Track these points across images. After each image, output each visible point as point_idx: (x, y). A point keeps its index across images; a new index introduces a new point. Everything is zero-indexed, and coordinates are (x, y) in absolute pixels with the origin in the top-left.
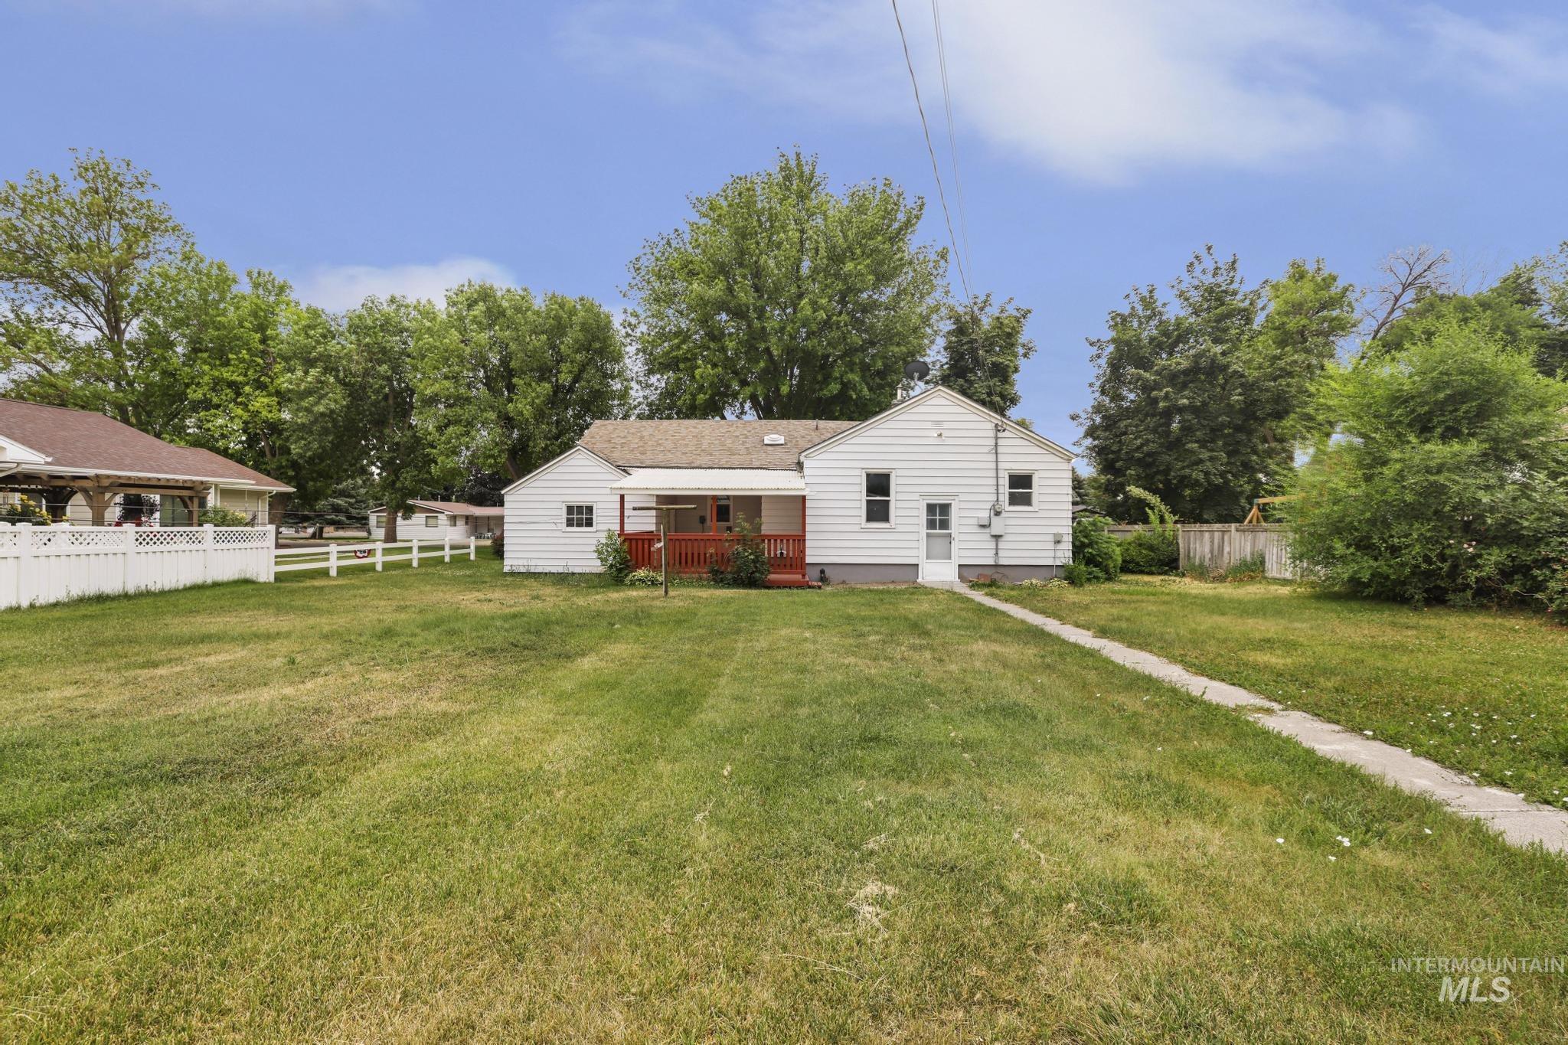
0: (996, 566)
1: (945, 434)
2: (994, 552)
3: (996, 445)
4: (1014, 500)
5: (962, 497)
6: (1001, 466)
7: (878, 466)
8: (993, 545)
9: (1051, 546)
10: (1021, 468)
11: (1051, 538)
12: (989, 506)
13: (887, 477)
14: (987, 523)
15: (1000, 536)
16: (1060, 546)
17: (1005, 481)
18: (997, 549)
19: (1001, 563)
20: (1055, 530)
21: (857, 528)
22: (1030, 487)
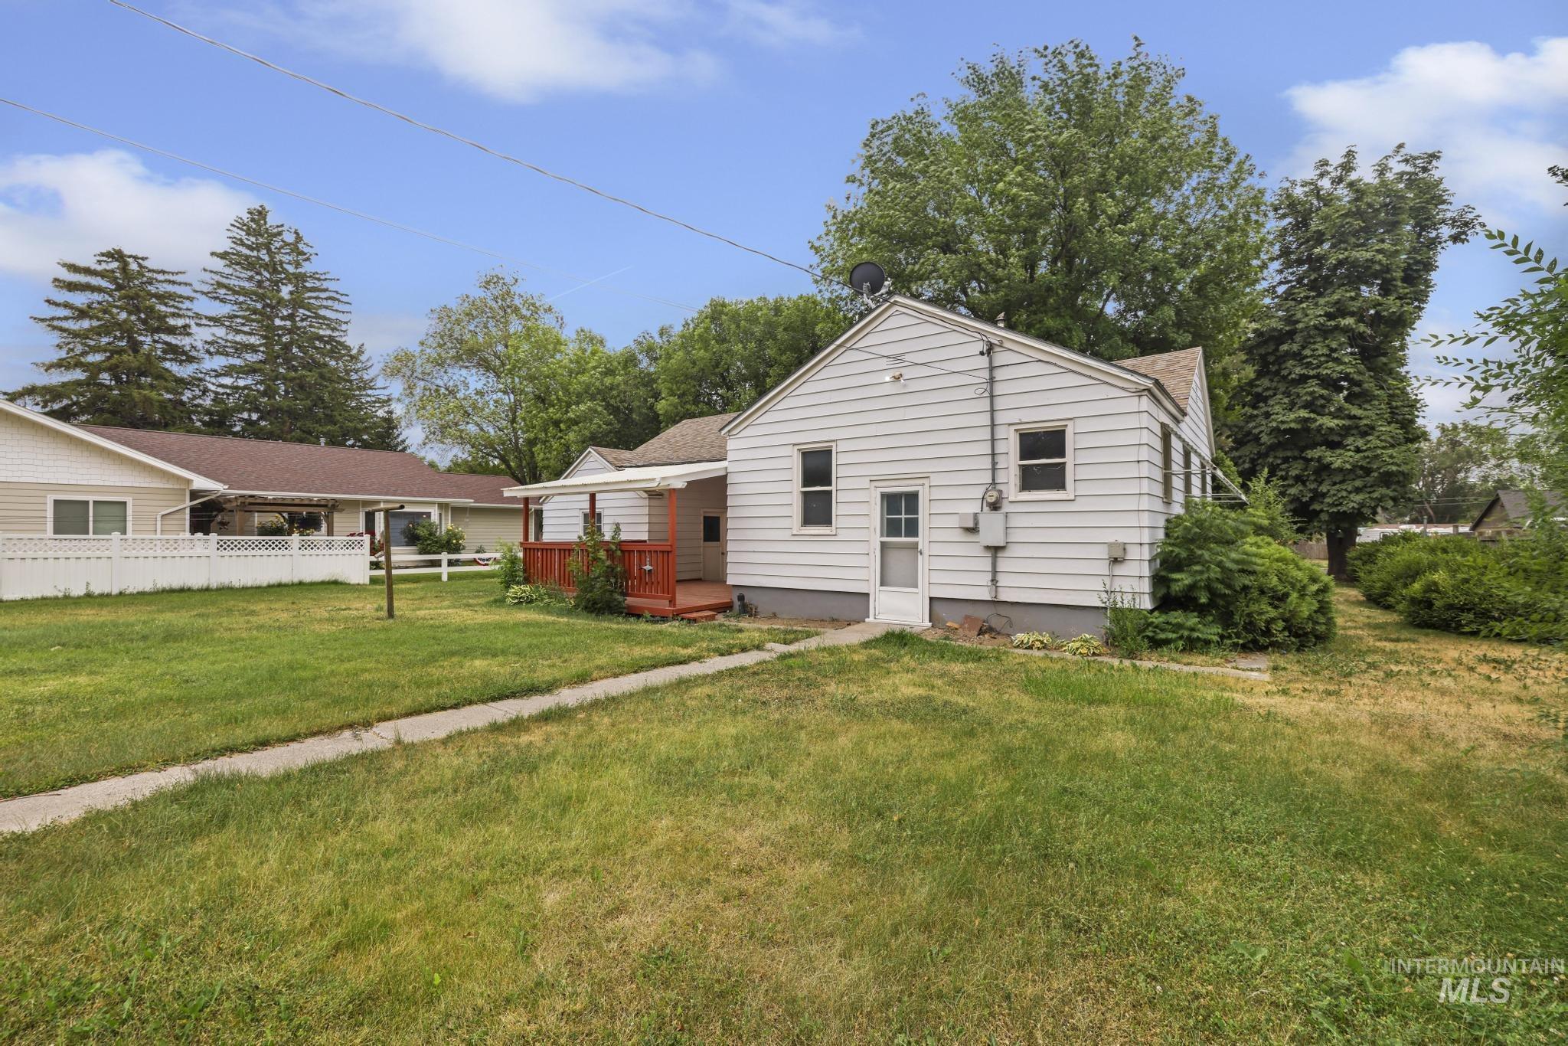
0: (995, 603)
1: (908, 373)
2: (989, 576)
3: (992, 381)
4: (1030, 480)
5: (936, 480)
6: (1001, 418)
7: (815, 439)
8: (986, 564)
9: (1103, 568)
10: (1041, 418)
11: (1103, 553)
12: (978, 493)
13: (827, 453)
14: (971, 525)
15: (1002, 548)
16: (1119, 570)
17: (1010, 446)
18: (995, 572)
19: (1004, 596)
20: (1111, 537)
21: (786, 535)
22: (1061, 453)
